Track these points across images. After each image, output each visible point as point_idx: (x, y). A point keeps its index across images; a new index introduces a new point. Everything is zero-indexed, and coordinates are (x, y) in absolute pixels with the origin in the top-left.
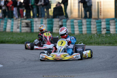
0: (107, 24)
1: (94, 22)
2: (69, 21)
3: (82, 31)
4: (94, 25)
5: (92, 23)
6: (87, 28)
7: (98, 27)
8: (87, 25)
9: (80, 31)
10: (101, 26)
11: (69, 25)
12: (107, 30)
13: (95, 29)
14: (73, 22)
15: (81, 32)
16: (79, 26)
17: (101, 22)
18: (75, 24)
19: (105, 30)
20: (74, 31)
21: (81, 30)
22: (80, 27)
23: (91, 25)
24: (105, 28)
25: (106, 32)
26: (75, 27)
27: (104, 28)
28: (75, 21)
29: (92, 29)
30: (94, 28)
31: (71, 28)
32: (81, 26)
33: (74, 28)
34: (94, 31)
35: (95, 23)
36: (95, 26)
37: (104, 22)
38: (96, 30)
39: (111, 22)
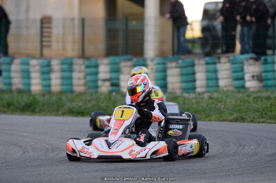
0: (112, 71)
1: (80, 65)
2: (17, 61)
3: (49, 86)
4: (80, 71)
5: (76, 67)
6: (63, 78)
7: (89, 78)
8: (63, 71)
9: (44, 86)
10: (97, 73)
11: (16, 72)
12: (113, 85)
13: (82, 82)
14: (27, 64)
15: (47, 88)
16: (43, 73)
17: (97, 66)
18: (31, 69)
19: (108, 84)
20: (29, 85)
21: (46, 83)
22: (46, 76)
23: (71, 71)
24: (108, 80)
25: (111, 88)
26: (33, 75)
27: (105, 80)
28: (33, 62)
29: (75, 82)
30: (79, 79)
31: (23, 77)
32: (49, 72)
33: (29, 78)
34: (79, 85)
35: (83, 68)
36: (82, 75)
37: (106, 64)
38: (85, 84)
39: (124, 66)
